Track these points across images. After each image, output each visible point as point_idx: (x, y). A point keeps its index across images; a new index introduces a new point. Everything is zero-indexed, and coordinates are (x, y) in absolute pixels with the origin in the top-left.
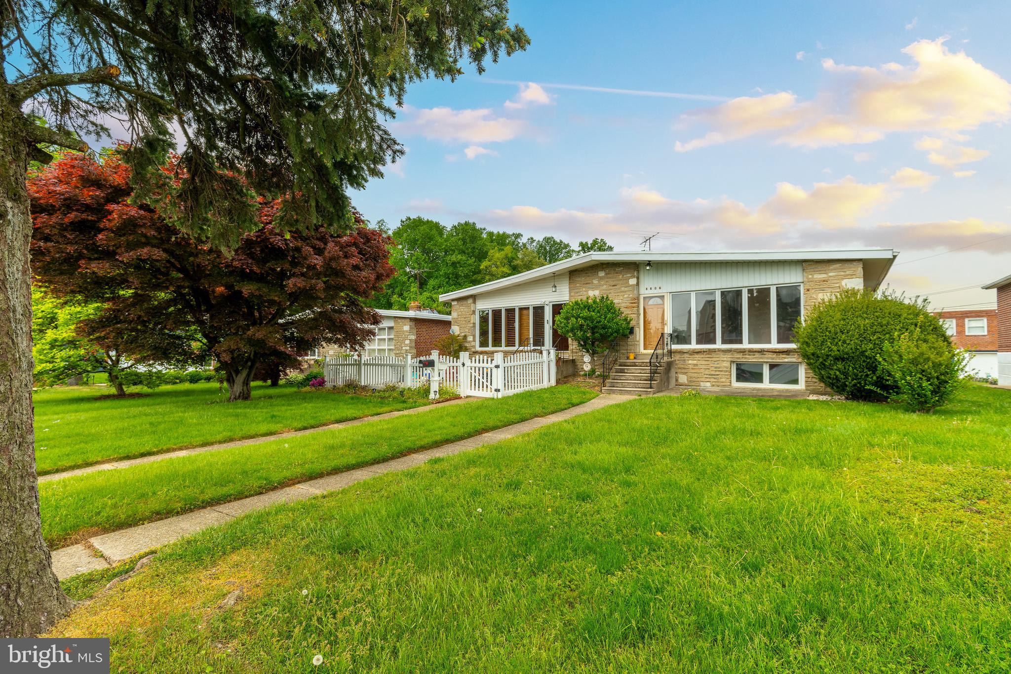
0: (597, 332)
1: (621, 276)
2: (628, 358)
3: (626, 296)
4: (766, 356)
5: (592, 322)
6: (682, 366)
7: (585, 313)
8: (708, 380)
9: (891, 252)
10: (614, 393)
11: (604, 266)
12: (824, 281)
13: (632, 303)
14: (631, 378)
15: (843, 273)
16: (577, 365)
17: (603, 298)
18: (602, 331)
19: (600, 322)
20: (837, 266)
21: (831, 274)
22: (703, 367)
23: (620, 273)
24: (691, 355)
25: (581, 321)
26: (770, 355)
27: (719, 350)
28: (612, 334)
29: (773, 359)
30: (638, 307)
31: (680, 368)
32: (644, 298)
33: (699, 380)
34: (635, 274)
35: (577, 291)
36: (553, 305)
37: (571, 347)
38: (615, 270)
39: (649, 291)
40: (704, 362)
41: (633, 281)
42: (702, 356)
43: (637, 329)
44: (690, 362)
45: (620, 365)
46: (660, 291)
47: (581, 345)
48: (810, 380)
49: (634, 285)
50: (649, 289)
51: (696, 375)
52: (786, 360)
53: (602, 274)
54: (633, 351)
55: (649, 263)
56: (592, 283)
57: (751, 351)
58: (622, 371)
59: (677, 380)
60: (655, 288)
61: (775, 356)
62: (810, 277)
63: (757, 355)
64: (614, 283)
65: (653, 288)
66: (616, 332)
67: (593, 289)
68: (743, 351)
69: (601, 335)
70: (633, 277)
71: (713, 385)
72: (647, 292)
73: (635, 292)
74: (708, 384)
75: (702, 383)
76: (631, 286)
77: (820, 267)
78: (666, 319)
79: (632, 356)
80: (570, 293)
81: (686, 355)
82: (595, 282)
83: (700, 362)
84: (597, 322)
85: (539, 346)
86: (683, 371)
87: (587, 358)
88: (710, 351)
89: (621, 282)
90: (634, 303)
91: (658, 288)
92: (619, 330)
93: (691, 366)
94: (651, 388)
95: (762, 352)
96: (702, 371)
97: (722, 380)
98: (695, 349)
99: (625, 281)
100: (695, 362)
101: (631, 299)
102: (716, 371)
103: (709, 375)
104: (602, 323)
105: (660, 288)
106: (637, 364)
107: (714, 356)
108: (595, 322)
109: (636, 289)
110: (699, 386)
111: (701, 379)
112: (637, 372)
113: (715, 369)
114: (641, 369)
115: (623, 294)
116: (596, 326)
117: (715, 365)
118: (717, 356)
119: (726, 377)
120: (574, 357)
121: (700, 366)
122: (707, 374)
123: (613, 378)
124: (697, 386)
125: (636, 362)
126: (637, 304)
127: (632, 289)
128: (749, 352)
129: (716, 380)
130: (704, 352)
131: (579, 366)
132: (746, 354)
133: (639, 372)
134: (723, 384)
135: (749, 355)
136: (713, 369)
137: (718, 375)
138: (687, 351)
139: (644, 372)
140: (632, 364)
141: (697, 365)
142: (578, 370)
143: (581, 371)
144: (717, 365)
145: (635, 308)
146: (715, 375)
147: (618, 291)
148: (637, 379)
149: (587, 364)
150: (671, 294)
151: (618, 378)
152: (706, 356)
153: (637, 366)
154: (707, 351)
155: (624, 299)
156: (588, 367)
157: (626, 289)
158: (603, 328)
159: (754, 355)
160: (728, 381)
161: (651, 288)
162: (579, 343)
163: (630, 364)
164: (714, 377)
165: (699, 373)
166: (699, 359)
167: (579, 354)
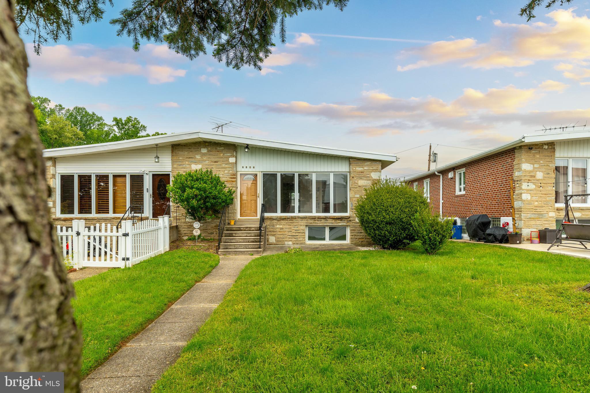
1: (221, 155)
2: (229, 224)
3: (226, 172)
4: (329, 221)
5: (205, 193)
6: (272, 230)
7: (197, 185)
8: (290, 239)
9: (396, 157)
10: (230, 254)
11: (207, 144)
12: (362, 172)
13: (232, 178)
14: (241, 240)
15: (371, 168)
16: (180, 231)
17: (208, 171)
18: (212, 201)
19: (211, 193)
20: (369, 163)
21: (365, 168)
22: (287, 230)
23: (222, 151)
24: (278, 221)
26: (330, 221)
27: (299, 217)
28: (220, 204)
29: (332, 223)
30: (236, 181)
31: (270, 231)
32: (241, 174)
33: (284, 240)
34: (235, 154)
35: (180, 163)
36: (153, 175)
38: (216, 149)
39: (245, 169)
40: (288, 227)
41: (232, 160)
42: (287, 222)
43: (236, 200)
44: (278, 226)
45: (227, 230)
46: (254, 170)
47: (190, 213)
48: (353, 237)
49: (233, 163)
50: (245, 167)
51: (282, 236)
52: (340, 224)
53: (204, 151)
54: (232, 218)
55: (247, 146)
56: (195, 158)
57: (320, 218)
58: (231, 235)
59: (268, 241)
60: (250, 167)
61: (333, 221)
62: (354, 169)
63: (323, 221)
64: (216, 160)
65: (248, 167)
66: (224, 202)
67: (196, 163)
68: (314, 218)
69: (212, 204)
70: (232, 156)
71: (294, 243)
72: (243, 170)
73: (235, 169)
74: (290, 243)
75: (286, 242)
76: (231, 163)
77: (359, 162)
78: (258, 192)
79: (232, 223)
80: (172, 165)
81: (275, 221)
82: (198, 157)
83: (284, 227)
86: (273, 233)
87: (197, 225)
88: (292, 218)
89: (222, 160)
90: (234, 178)
91: (252, 167)
92: (226, 200)
93: (278, 230)
94: (260, 248)
95: (326, 218)
96: (286, 233)
97: (300, 239)
98: (282, 217)
99: (225, 159)
100: (281, 226)
101: (230, 174)
102: (296, 233)
103: (291, 236)
104: (213, 194)
105: (254, 167)
106: (242, 228)
107: (295, 222)
108: (208, 193)
109: (235, 166)
110: (284, 244)
111: (285, 239)
112: (244, 236)
113: (295, 232)
114: (247, 233)
115: (224, 170)
116: (208, 197)
117: (295, 229)
118: (297, 222)
119: (303, 237)
120: (177, 224)
121: (285, 230)
122: (290, 236)
123: (225, 241)
124: (282, 244)
125: (240, 227)
126: (236, 180)
127: (231, 167)
128: (318, 218)
129: (296, 240)
130: (288, 219)
131: (182, 232)
132: (316, 220)
133: (246, 235)
134: (301, 242)
135: (318, 221)
136: (294, 231)
137: (297, 236)
138: (275, 218)
139: (249, 235)
140: (237, 229)
141: (282, 228)
142: (182, 236)
143: (184, 237)
144: (297, 229)
145: (234, 183)
146: (295, 236)
147: (220, 167)
148: (245, 241)
149: (197, 229)
150: (262, 173)
151: (230, 242)
152: (289, 222)
153: (242, 231)
154: (290, 218)
155: (225, 174)
156: (197, 232)
157: (227, 166)
158: (214, 198)
159: (321, 221)
160: (304, 240)
161: (246, 167)
162: (188, 211)
163: (235, 229)
164: (294, 237)
165: (284, 235)
166: (284, 224)
167: (183, 221)
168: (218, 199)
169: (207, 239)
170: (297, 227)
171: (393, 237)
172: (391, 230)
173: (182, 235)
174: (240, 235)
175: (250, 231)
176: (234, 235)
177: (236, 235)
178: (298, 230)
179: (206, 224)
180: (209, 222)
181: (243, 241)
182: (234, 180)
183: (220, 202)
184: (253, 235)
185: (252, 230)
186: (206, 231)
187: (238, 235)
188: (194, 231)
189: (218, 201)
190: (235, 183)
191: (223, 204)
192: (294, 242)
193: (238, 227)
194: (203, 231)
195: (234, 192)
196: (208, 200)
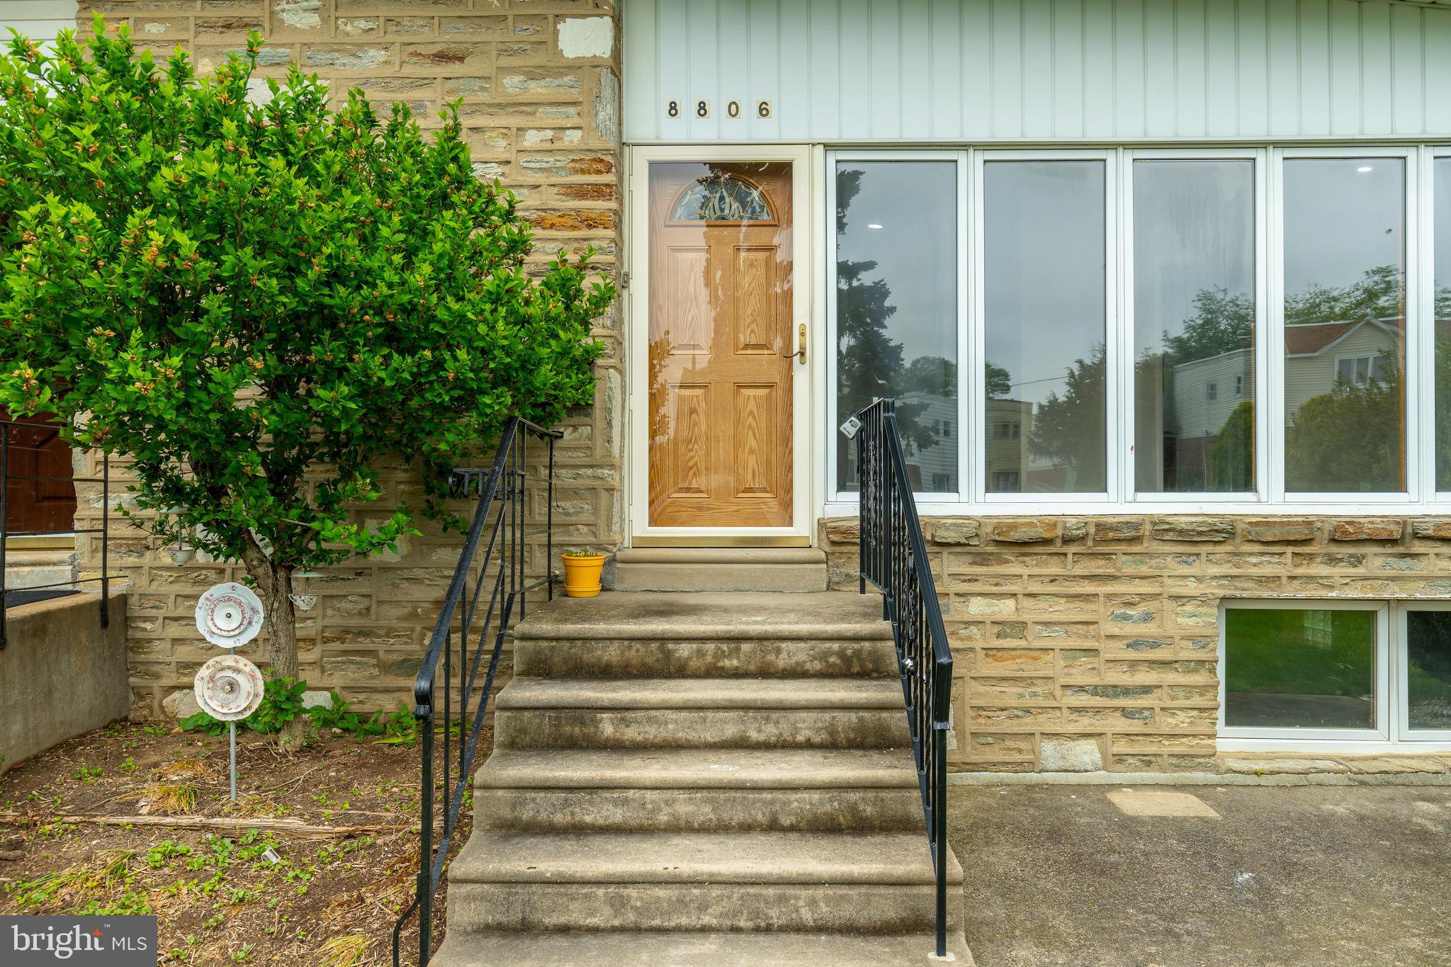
0: (334, 373)
2: (558, 592)
3: (532, 139)
8: (1085, 723)
13: (580, 192)
14: (684, 807)
16: (140, 645)
19: (364, 278)
22: (1060, 640)
24: (982, 559)
26: (1439, 561)
27: (1164, 530)
28: (467, 399)
30: (617, 221)
32: (656, 168)
33: (1027, 724)
37: (88, 506)
39: (685, 127)
40: (1061, 611)
41: (585, 37)
42: (1054, 568)
43: (615, 379)
44: (977, 607)
45: (540, 670)
46: (764, 130)
47: (175, 491)
49: (594, 63)
50: (688, 109)
51: (1010, 695)
54: (582, 534)
56: (276, 24)
57: (1347, 539)
58: (574, 736)
60: (733, 110)
63: (1376, 561)
64: (446, 40)
65: (717, 109)
66: (503, 379)
68: (1296, 538)
69: (366, 391)
70: (586, 5)
71: (1120, 759)
72: (674, 130)
73: (606, 112)
74: (1087, 752)
75: (1048, 749)
76: (575, 66)
78: (799, 318)
82: (300, 18)
83: (1032, 611)
84: (335, 276)
87: (228, 614)
89: (495, 36)
90: (598, 192)
91: (749, 110)
92: (528, 365)
93: (979, 639)
95: (1402, 539)
96: (1053, 665)
97: (1167, 723)
98: (1015, 523)
99: (527, 33)
100: (1006, 608)
101: (564, 160)
102: (1134, 664)
103: (1095, 691)
104: (383, 289)
105: (763, 110)
106: (684, 650)
107: (1129, 570)
108: (315, 271)
109: (607, 93)
110: (1031, 766)
111: (1044, 723)
112: (710, 736)
113: (1132, 655)
114: (746, 707)
115: (514, 121)
117: (1130, 629)
118: (1144, 570)
119: (1197, 701)
120: (115, 589)
121: (1038, 636)
122: (1081, 689)
123: (506, 813)
124: (1019, 767)
125: (662, 639)
126: (613, 205)
127: (575, 94)
128: (1333, 541)
129: (1135, 726)
130: (1067, 541)
131: (160, 651)
132: (1311, 557)
133: (730, 731)
134: (1179, 747)
135: (1332, 560)
136: (1117, 650)
137: (1146, 690)
138: (951, 536)
139: (770, 731)
140: (636, 653)
141: (1019, 627)
142: (156, 685)
143: (177, 695)
144: (1150, 629)
145: (600, 232)
146: (1126, 691)
147: (483, 97)
148: (739, 816)
149: (229, 660)
150: (832, 157)
151: (560, 818)
152: (1078, 571)
153: (681, 672)
154: (1082, 539)
155: (523, 158)
156: (233, 687)
157: (537, 89)
158: (394, 338)
159: (1358, 560)
160: (1203, 727)
161: (702, 109)
162: (152, 472)
163: (612, 653)
164: (1129, 702)
165: (1030, 681)
166: (1035, 588)
167: (167, 560)
168: (437, 342)
169: (364, 718)
170: (1147, 618)
173: (157, 676)
174: (675, 726)
175: (766, 673)
176: (607, 728)
177: (631, 733)
178: (1155, 645)
179: (362, 586)
180: (385, 569)
181: (705, 813)
182: (600, 205)
183: (460, 383)
184: (806, 727)
185: (782, 662)
186: (364, 643)
187: (652, 733)
188: (204, 672)
189: (438, 365)
190: (611, 233)
191: (497, 402)
192: (1122, 747)
193: (646, 639)
194: (336, 646)
195: (601, 301)
196: (324, 350)
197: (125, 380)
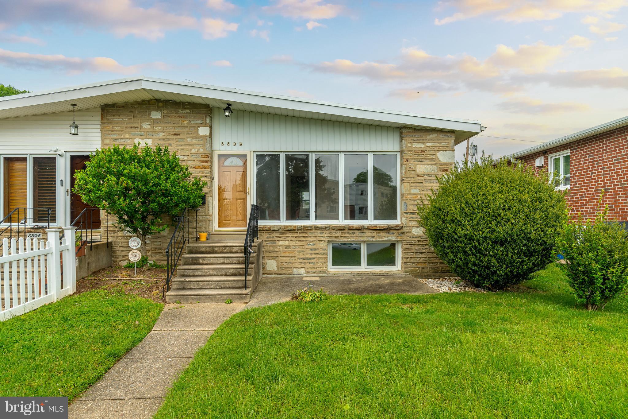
0: (153, 201)
1: (186, 122)
2: (198, 239)
3: (193, 151)
4: (366, 234)
5: (146, 185)
6: (271, 249)
7: (132, 169)
8: (302, 265)
9: (479, 126)
10: (187, 300)
11: (161, 104)
12: (422, 151)
13: (203, 162)
14: (211, 272)
15: (438, 145)
16: (114, 252)
17: (160, 150)
18: (162, 200)
19: (158, 185)
20: (434, 136)
21: (428, 145)
22: (297, 249)
23: (186, 116)
24: (282, 233)
25: (125, 182)
26: (369, 233)
27: (316, 228)
28: (177, 205)
29: (373, 237)
30: (211, 167)
31: (268, 252)
32: (219, 156)
33: (291, 265)
34: (208, 121)
35: (115, 137)
36: (73, 158)
37: (104, 224)
38: (177, 112)
39: (225, 147)
40: (297, 243)
41: (204, 131)
42: (296, 235)
43: (210, 198)
44: (281, 243)
45: (190, 252)
46: (241, 148)
47: (124, 221)
48: (408, 260)
49: (206, 136)
50: (225, 144)
51: (288, 260)
52: (386, 239)
53: (156, 115)
54: (204, 229)
55: (229, 106)
56: (141, 127)
57: (351, 229)
58: (195, 262)
59: (264, 268)
60: (235, 144)
61: (375, 234)
62: (409, 145)
63: (357, 233)
64: (176, 131)
65: (232, 144)
66: (183, 201)
67: (141, 136)
68: (341, 229)
69: (159, 204)
70: (204, 125)
71: (309, 272)
72: (223, 148)
73: (208, 146)
74: (302, 271)
75: (295, 270)
76: (202, 137)
77: (418, 135)
78: (248, 186)
79: (203, 237)
80: (103, 140)
81: (276, 235)
82: (146, 126)
83: (292, 244)
84: (154, 185)
85: (46, 221)
86: (272, 255)
87: (135, 243)
88: (306, 229)
89: (186, 130)
90: (206, 161)
91: (238, 144)
92: (188, 198)
93: (281, 249)
94: (245, 287)
95: (361, 229)
96: (296, 254)
97: (318, 265)
99: (192, 130)
100: (287, 243)
101: (200, 155)
102: (311, 254)
103: (304, 259)
104: (161, 187)
105: (241, 144)
106: (216, 249)
107: (310, 236)
108: (150, 184)
109: (208, 142)
110: (291, 273)
111: (294, 265)
112: (218, 262)
113: (311, 252)
114: (225, 257)
115: (190, 147)
116: (152, 192)
117: (310, 247)
118: (313, 235)
119: (323, 260)
120: (110, 240)
121: (293, 249)
122: (301, 258)
123: (182, 273)
124: (289, 274)
125: (213, 247)
126: (209, 164)
127: (202, 142)
128: (349, 229)
129: (312, 265)
130: (298, 230)
131: (118, 253)
132: (345, 233)
133: (222, 261)
134: (320, 269)
135: (349, 233)
136: (308, 251)
137: (314, 258)
138: (276, 229)
139: (229, 261)
140: (208, 249)
141: (289, 247)
142: (118, 260)
143: (122, 262)
144: (314, 247)
145: (207, 169)
146: (310, 259)
147: (183, 143)
148: (220, 273)
149: (135, 251)
150: (255, 154)
151: (191, 274)
152: (301, 236)
153: (216, 252)
154: (301, 229)
155: (191, 155)
156: (136, 256)
157: (194, 141)
158: (164, 195)
159: (354, 233)
160: (325, 265)
161: (228, 144)
162: (121, 218)
163: (204, 249)
164: (309, 261)
165: (291, 257)
166: (292, 239)
167: (120, 235)
168: (171, 196)
169: (160, 265)
170: (314, 245)
171: (506, 269)
172: (502, 255)
173: (118, 258)
174: (212, 261)
175: (231, 252)
176: (201, 261)
177: (205, 262)
178: (315, 250)
179: (160, 240)
180: (164, 236)
181: (215, 273)
182: (207, 164)
183: (176, 202)
184: (235, 260)
185: (234, 251)
186: (160, 251)
187: (208, 262)
188: (130, 253)
189: (172, 199)
190: (209, 170)
191: (182, 205)
192: (309, 270)
193: (210, 247)
194: (154, 252)
195: (205, 184)
196: (152, 197)
197: (120, 204)
